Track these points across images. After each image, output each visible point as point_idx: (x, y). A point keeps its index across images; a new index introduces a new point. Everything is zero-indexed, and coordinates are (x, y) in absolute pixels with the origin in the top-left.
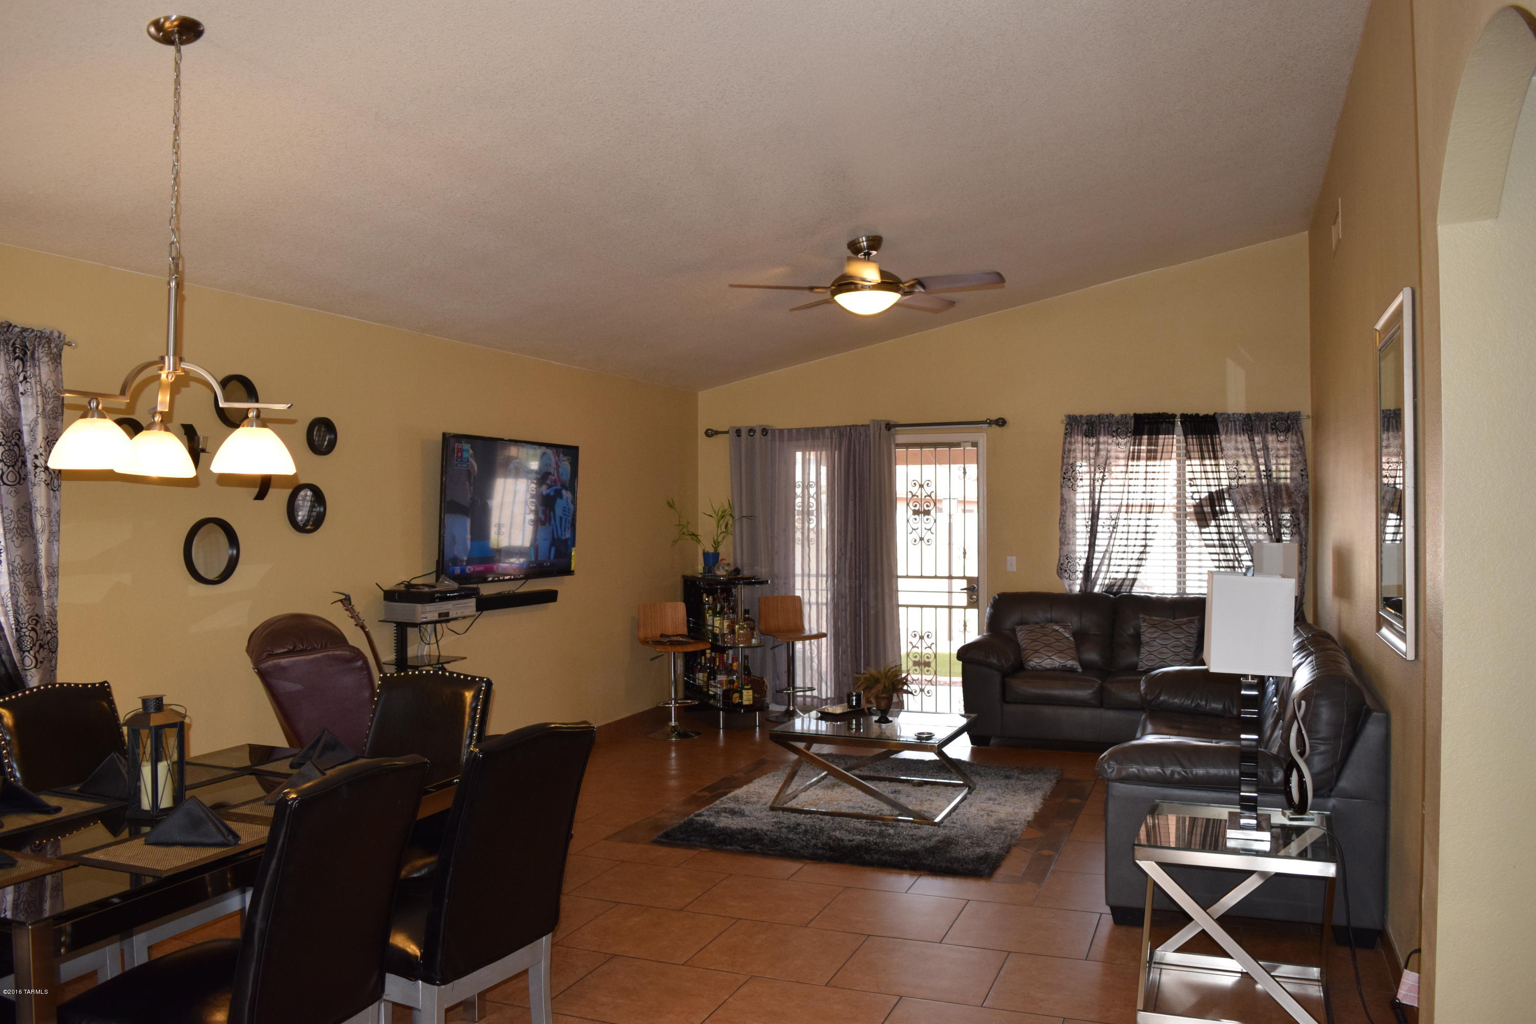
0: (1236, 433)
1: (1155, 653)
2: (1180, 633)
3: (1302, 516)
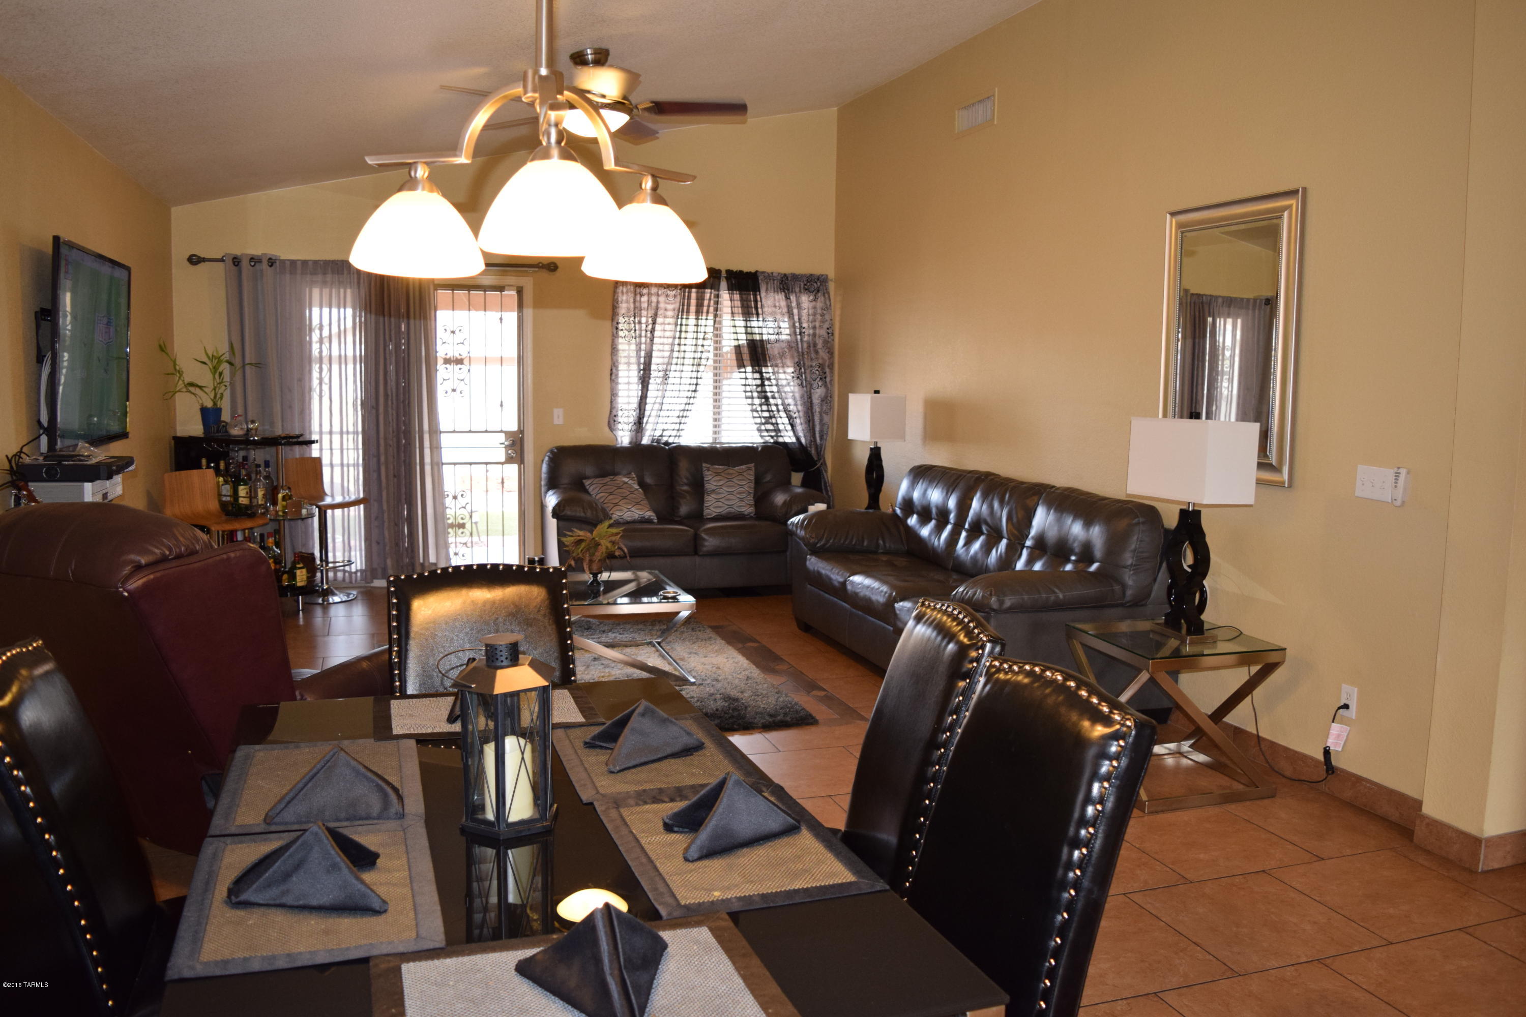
0: (774, 292)
1: (722, 500)
2: (743, 480)
3: (827, 370)
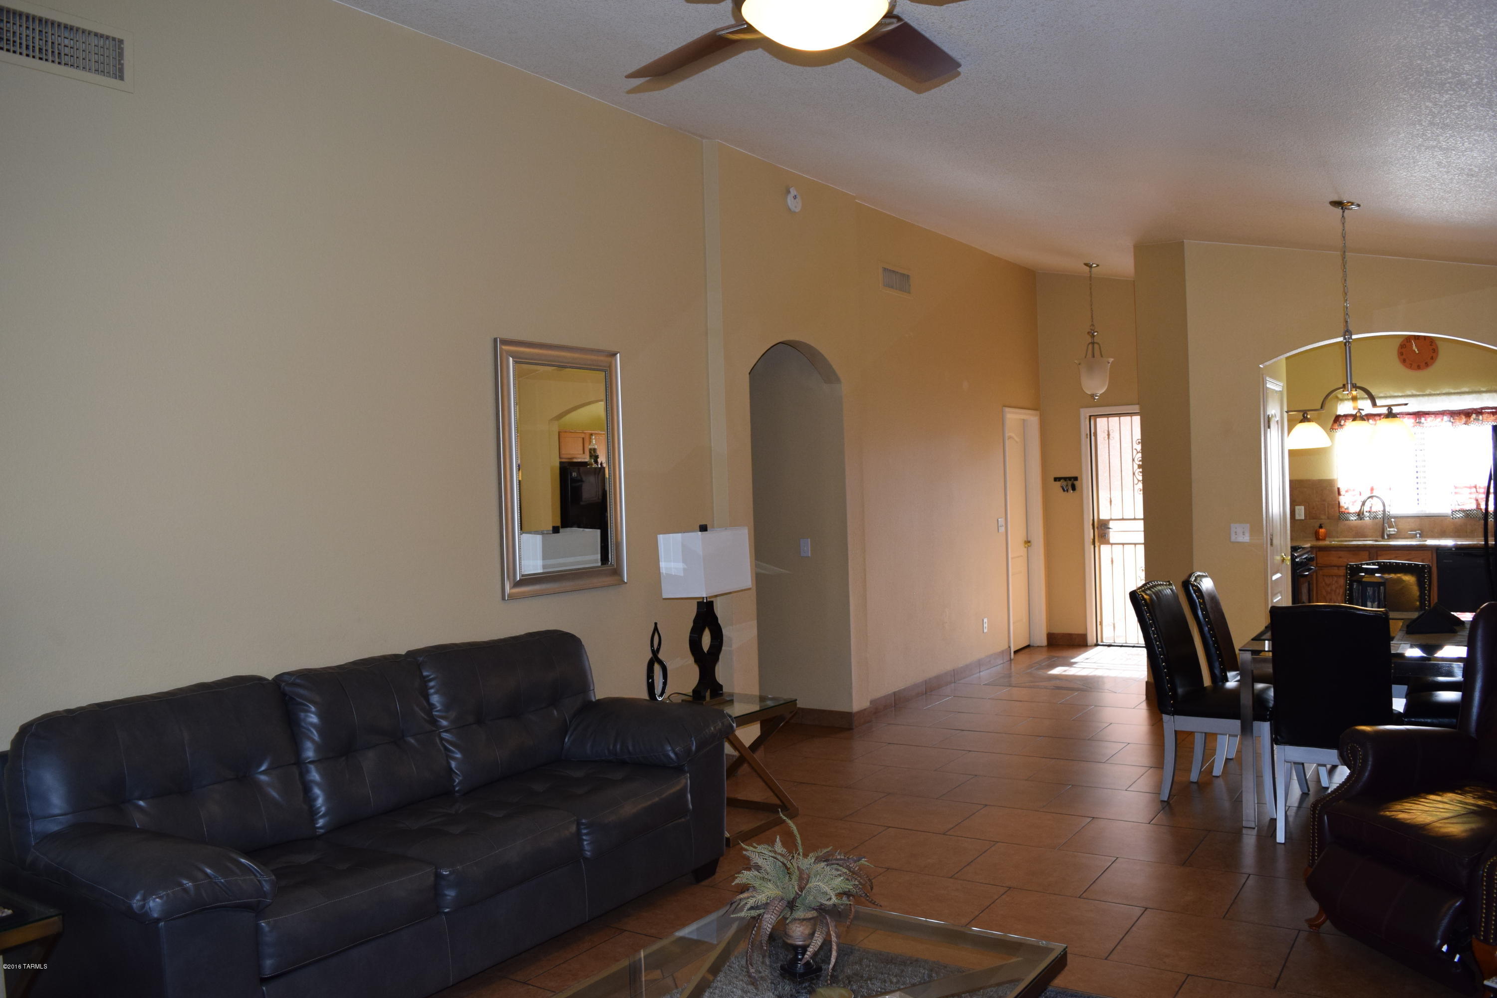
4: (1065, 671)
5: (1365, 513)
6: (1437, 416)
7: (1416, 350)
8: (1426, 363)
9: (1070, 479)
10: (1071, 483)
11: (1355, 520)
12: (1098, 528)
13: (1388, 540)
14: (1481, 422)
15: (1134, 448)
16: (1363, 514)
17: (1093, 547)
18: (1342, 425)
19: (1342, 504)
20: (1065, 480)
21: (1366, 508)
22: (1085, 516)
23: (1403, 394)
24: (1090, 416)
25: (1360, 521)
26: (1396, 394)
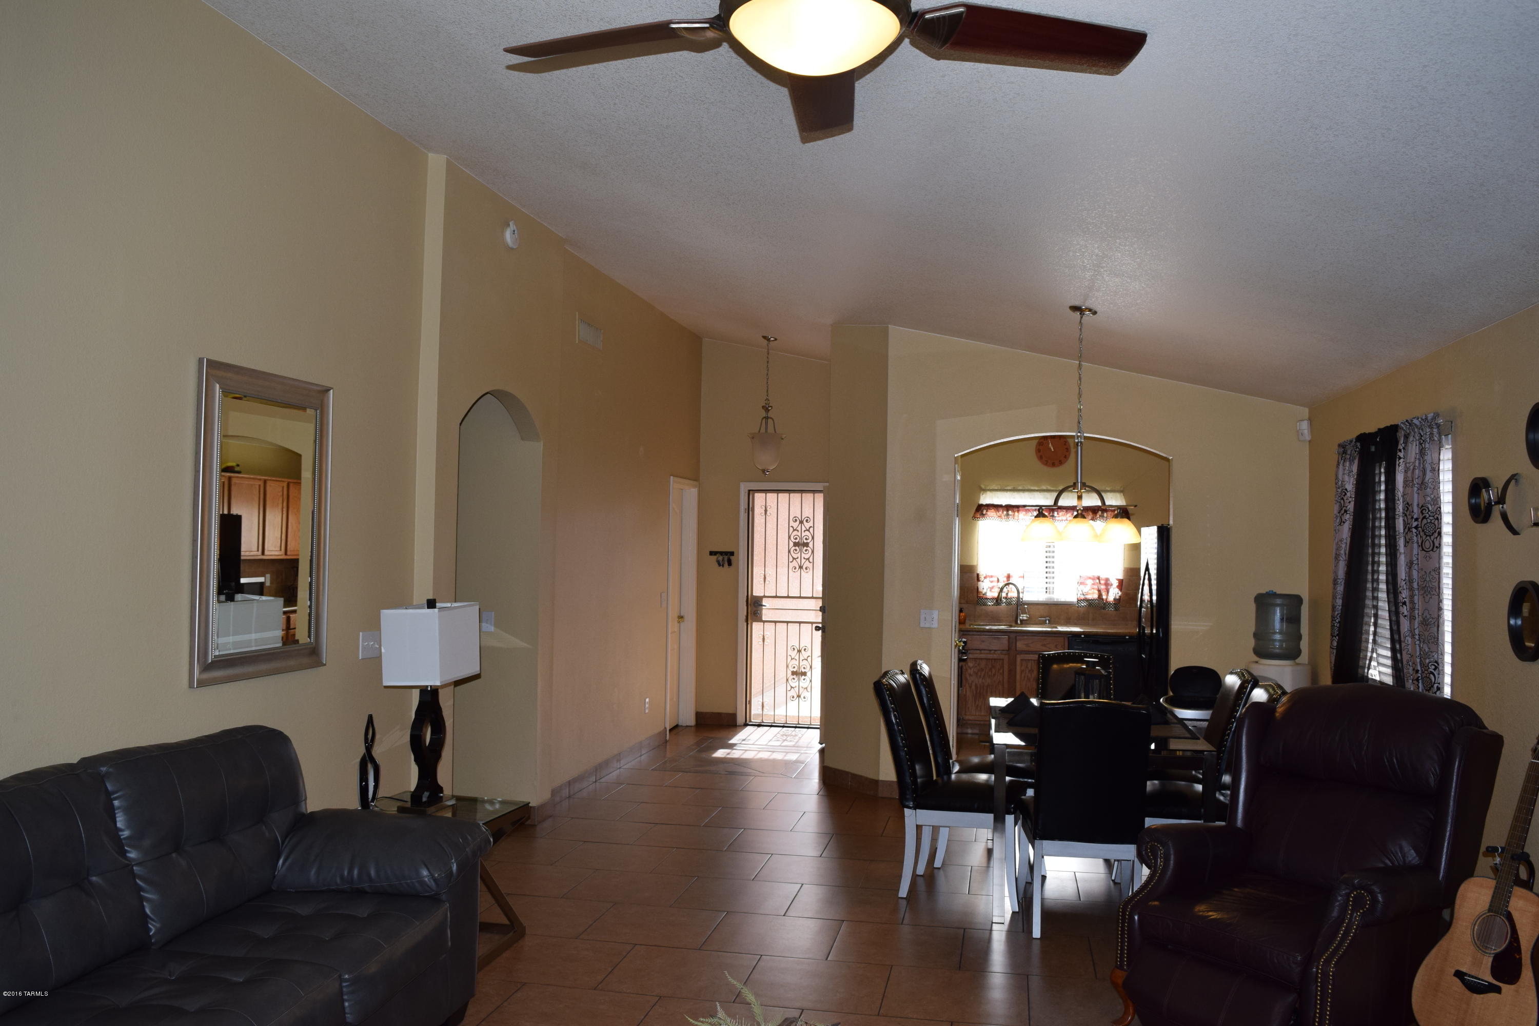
4: (728, 754)
5: (1003, 599)
6: (1069, 511)
7: (1052, 448)
8: (1060, 461)
9: (726, 553)
10: (726, 558)
11: (992, 605)
12: (750, 605)
13: (1021, 626)
14: (1105, 519)
15: (790, 525)
16: (1001, 600)
17: (746, 624)
18: (984, 515)
19: (980, 589)
20: (721, 555)
21: (1004, 595)
22: (740, 590)
23: (1039, 489)
24: (749, 491)
25: (996, 607)
26: (1032, 488)
